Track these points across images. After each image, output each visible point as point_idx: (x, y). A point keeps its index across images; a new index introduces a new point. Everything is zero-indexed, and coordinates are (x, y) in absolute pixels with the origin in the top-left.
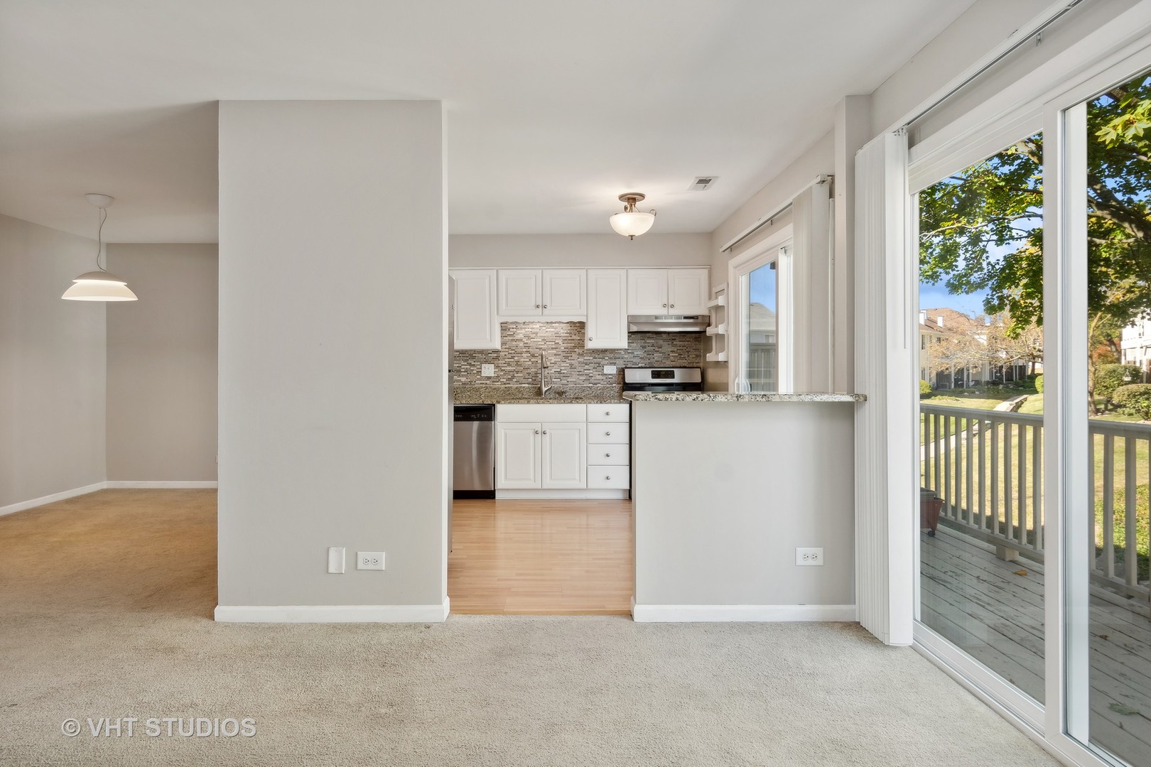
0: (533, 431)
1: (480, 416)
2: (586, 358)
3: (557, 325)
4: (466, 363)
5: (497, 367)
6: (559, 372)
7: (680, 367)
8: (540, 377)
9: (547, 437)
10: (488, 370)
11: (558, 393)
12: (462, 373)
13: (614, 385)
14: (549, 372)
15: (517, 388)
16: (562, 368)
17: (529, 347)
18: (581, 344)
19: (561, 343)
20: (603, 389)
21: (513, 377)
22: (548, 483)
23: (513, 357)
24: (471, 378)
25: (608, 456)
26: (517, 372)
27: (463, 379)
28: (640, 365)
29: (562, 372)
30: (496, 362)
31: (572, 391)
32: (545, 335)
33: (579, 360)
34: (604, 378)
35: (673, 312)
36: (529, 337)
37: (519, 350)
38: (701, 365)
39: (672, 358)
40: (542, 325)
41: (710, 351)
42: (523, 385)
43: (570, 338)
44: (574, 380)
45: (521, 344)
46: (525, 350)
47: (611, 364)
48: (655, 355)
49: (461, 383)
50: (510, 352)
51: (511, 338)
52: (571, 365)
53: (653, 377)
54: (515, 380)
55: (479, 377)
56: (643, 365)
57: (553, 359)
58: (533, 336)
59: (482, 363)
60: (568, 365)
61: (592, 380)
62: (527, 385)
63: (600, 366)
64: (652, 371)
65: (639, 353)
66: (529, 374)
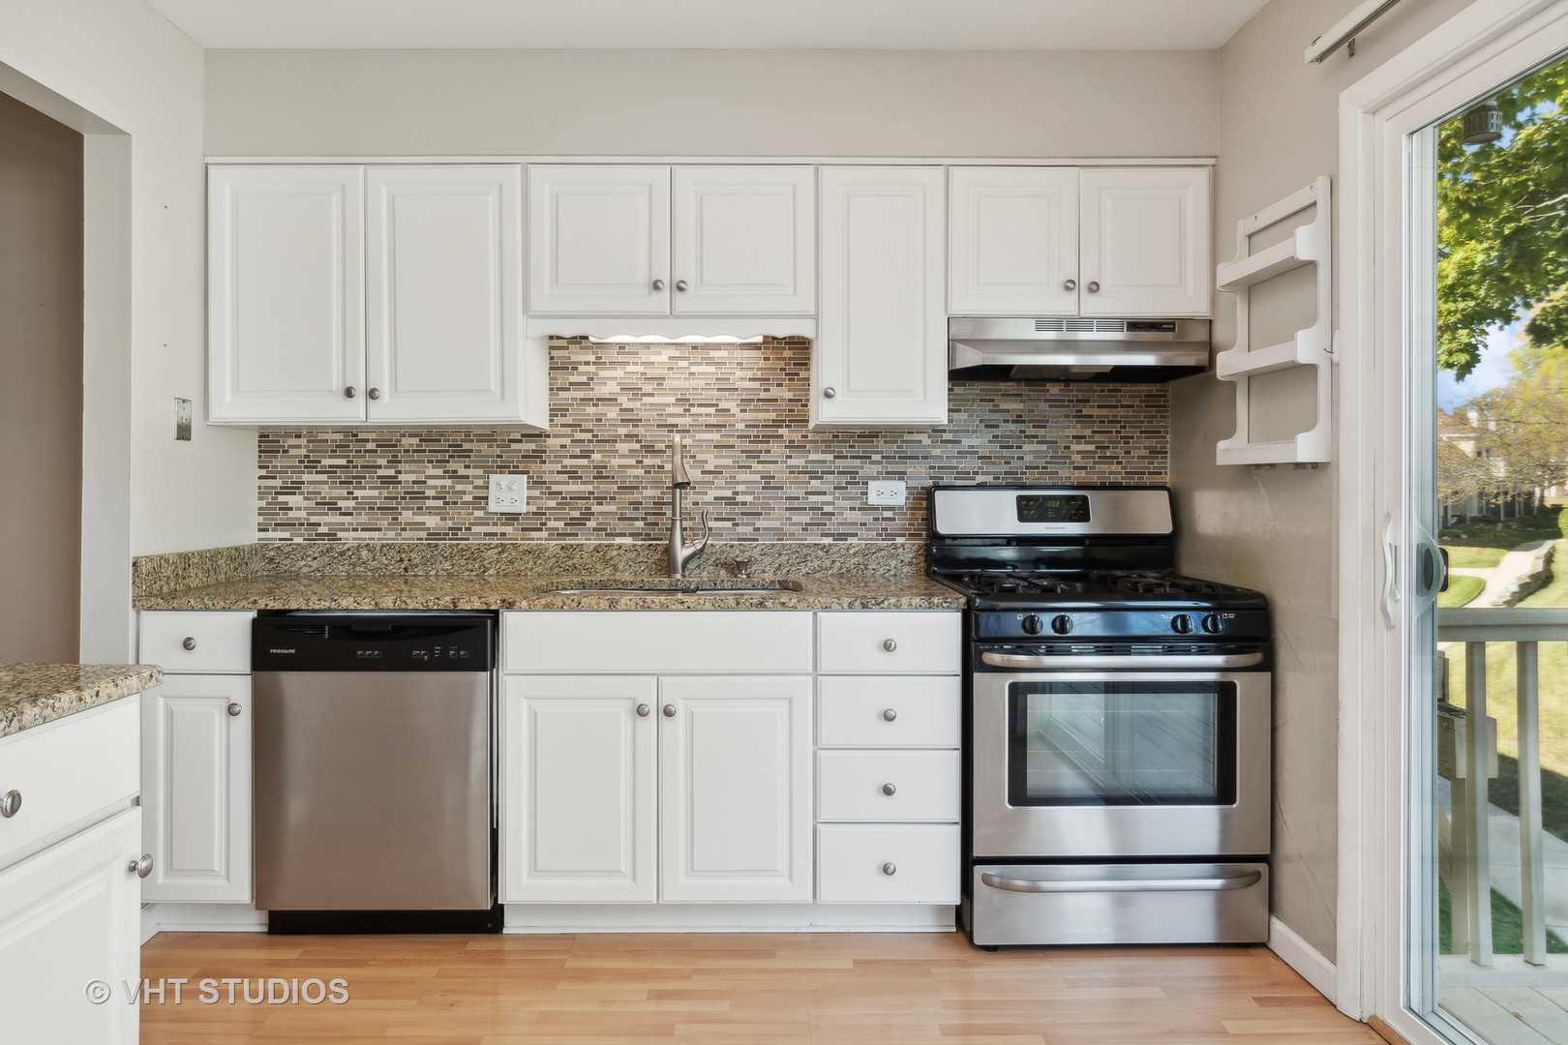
0: (628, 704)
1: (445, 652)
2: (812, 457)
3: (723, 354)
4: (440, 472)
5: (536, 483)
6: (730, 501)
7: (1103, 487)
8: (669, 513)
9: (677, 727)
10: (510, 493)
11: (725, 565)
12: (430, 503)
13: (900, 540)
14: (699, 498)
15: (597, 549)
16: (740, 488)
17: (636, 422)
18: (797, 416)
19: (735, 410)
20: (867, 552)
21: (588, 514)
22: (682, 887)
23: (585, 455)
24: (460, 516)
25: (887, 791)
26: (600, 500)
27: (432, 522)
28: (980, 479)
29: (740, 498)
30: (533, 467)
31: (767, 560)
32: (686, 384)
33: (791, 462)
34: (868, 518)
35: (1092, 306)
36: (636, 393)
37: (605, 435)
38: (1167, 479)
39: (1077, 458)
40: (677, 354)
41: (1230, 433)
42: (618, 540)
43: (763, 395)
44: (776, 524)
45: (613, 413)
46: (622, 431)
47: (890, 475)
48: (1026, 447)
49: (424, 534)
50: (579, 436)
51: (580, 394)
52: (767, 477)
53: (1022, 518)
54: (591, 524)
55: (479, 513)
56: (989, 479)
57: (712, 461)
58: (648, 388)
59: (488, 472)
60: (757, 477)
61: (832, 526)
62: (628, 541)
63: (855, 481)
64: (1020, 499)
65: (979, 441)
66: (636, 505)
